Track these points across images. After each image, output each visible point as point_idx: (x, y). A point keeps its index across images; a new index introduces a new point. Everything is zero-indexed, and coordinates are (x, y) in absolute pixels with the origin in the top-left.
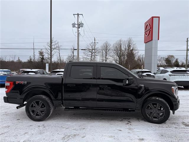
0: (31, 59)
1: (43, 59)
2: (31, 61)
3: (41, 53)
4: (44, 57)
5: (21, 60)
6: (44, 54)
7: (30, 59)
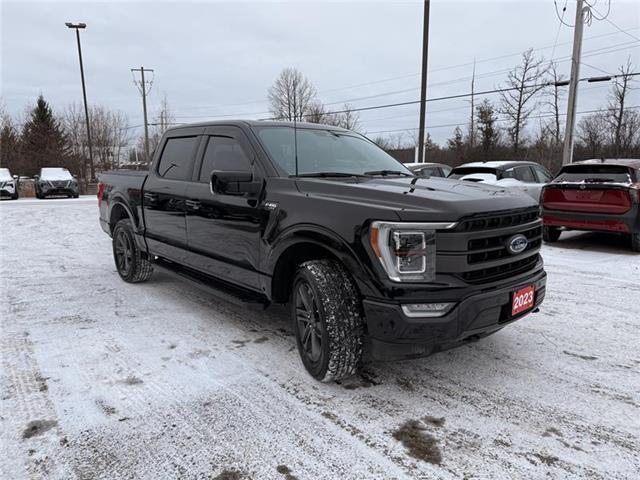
0: (459, 138)
1: (489, 133)
2: (459, 144)
3: (485, 115)
4: (495, 125)
5: (433, 142)
6: (493, 116)
7: (457, 138)
